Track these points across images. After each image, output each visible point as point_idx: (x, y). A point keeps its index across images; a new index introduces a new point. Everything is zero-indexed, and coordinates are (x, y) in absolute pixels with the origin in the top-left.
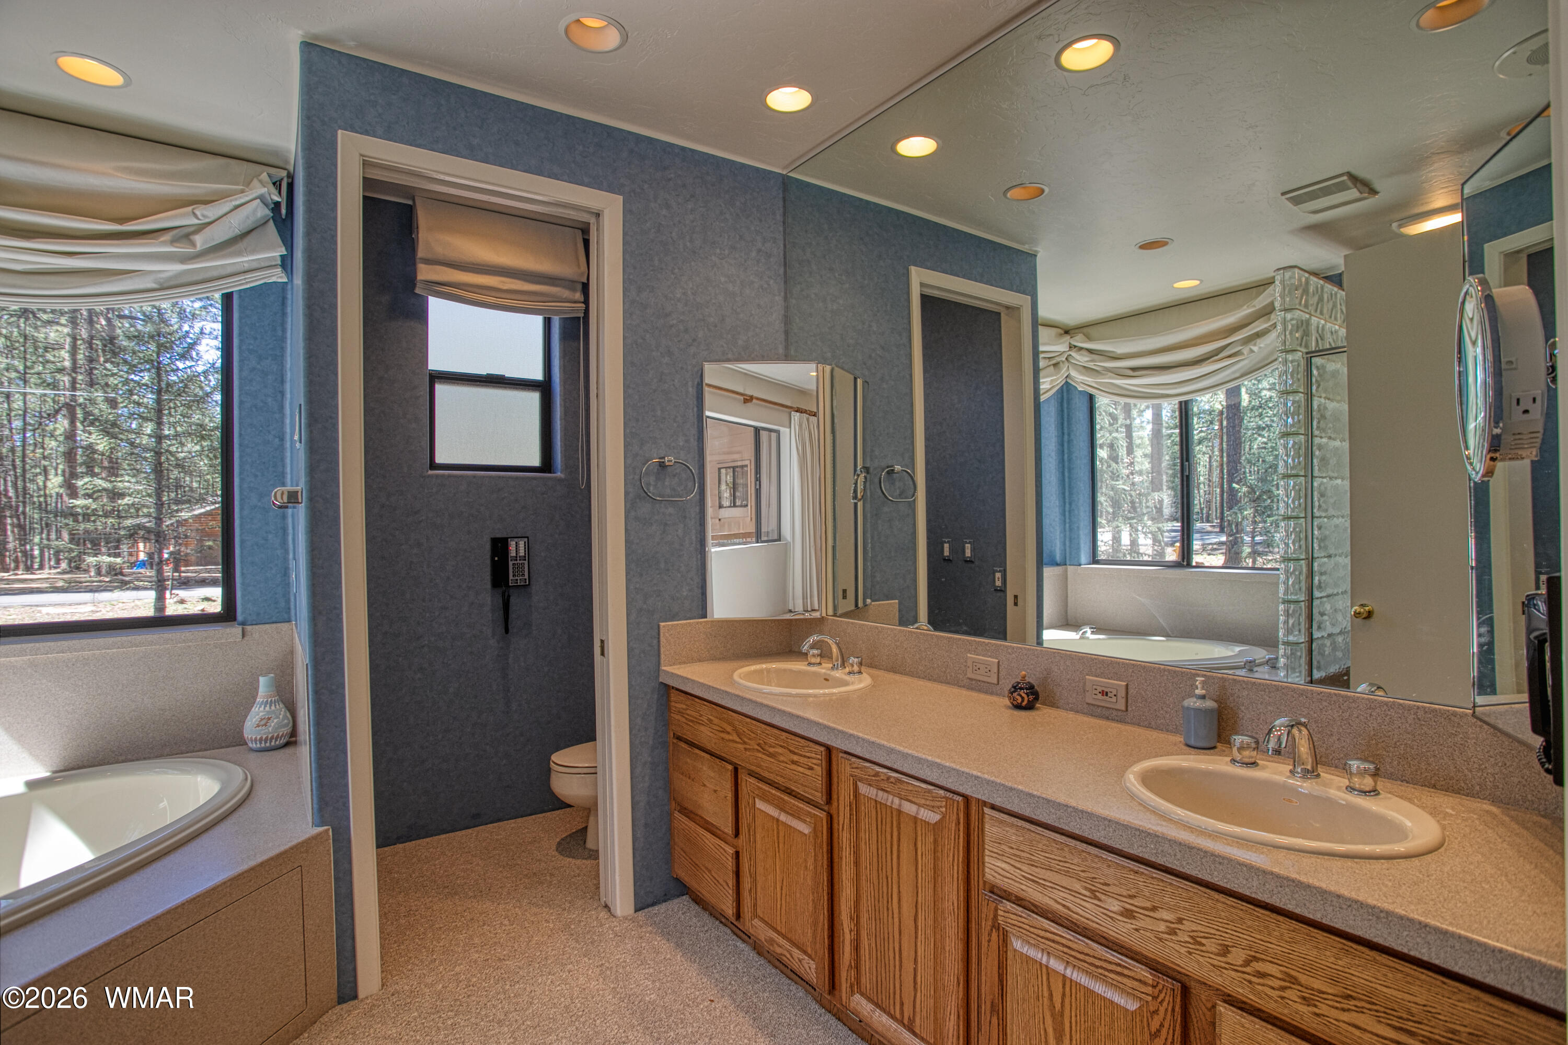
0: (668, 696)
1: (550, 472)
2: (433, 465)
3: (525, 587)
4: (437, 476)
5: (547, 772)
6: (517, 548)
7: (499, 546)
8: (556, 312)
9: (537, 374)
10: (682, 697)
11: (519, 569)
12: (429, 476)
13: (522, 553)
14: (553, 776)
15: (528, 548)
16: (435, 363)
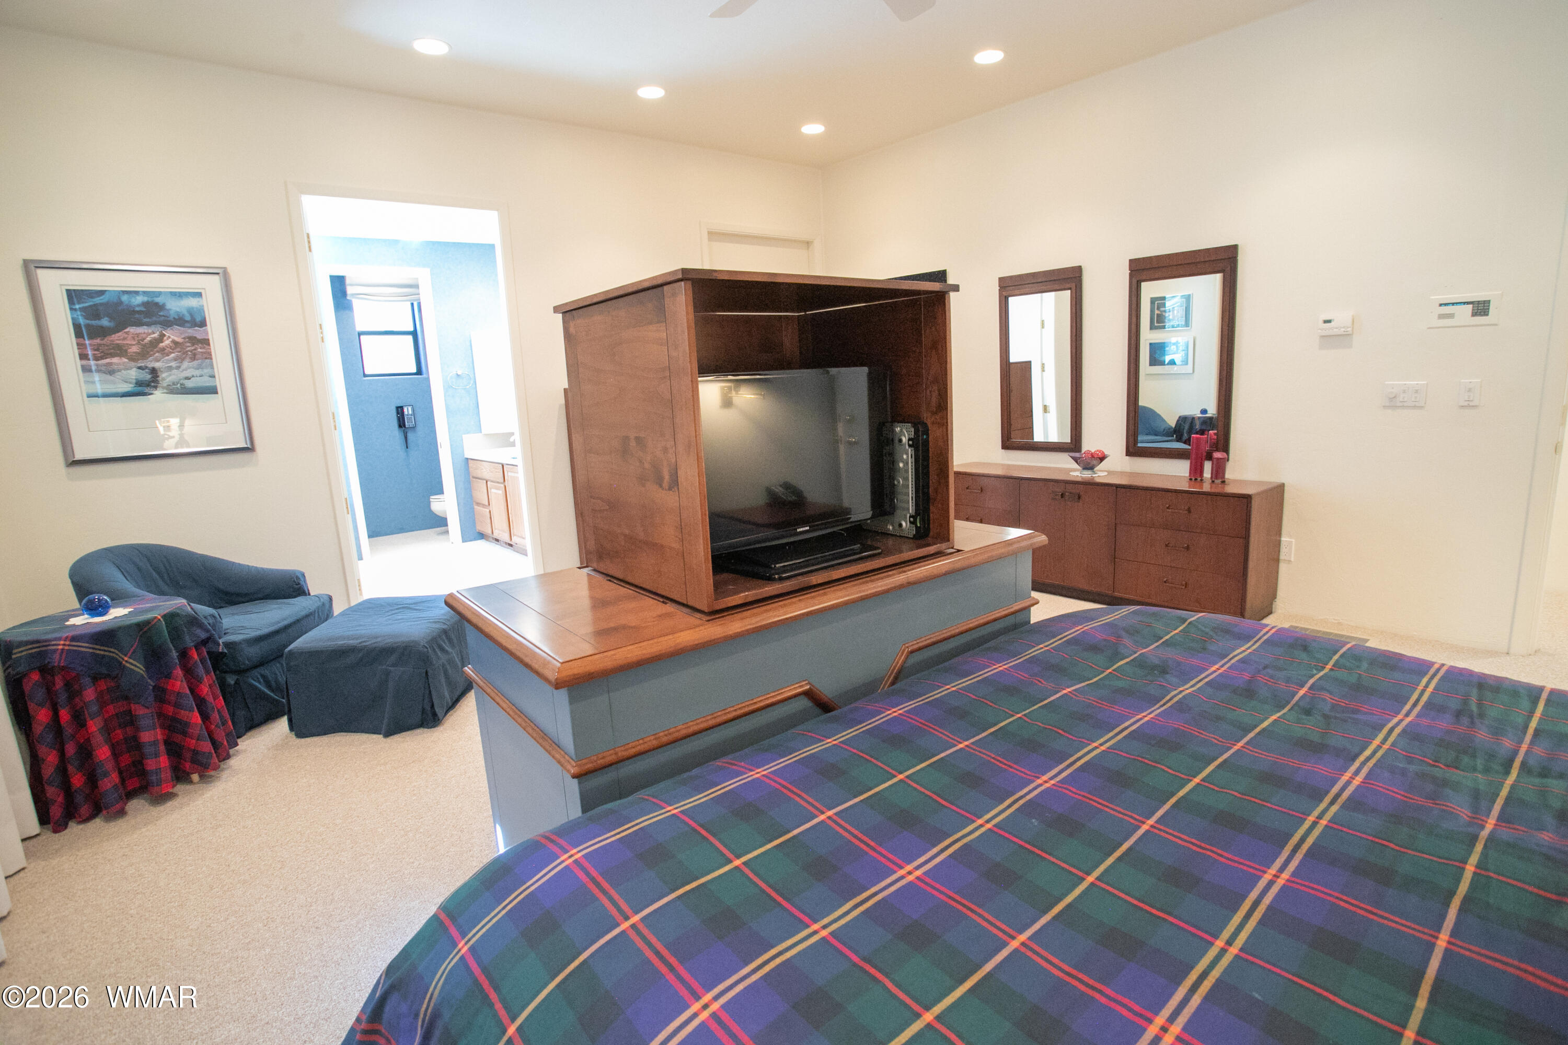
0: (468, 462)
1: (421, 375)
2: (365, 375)
3: (414, 428)
4: (368, 380)
5: (429, 502)
6: (408, 411)
7: (400, 410)
8: (415, 300)
9: (412, 329)
10: (472, 461)
11: (409, 419)
12: (365, 380)
13: (410, 412)
14: (432, 503)
15: (413, 410)
16: (359, 328)
